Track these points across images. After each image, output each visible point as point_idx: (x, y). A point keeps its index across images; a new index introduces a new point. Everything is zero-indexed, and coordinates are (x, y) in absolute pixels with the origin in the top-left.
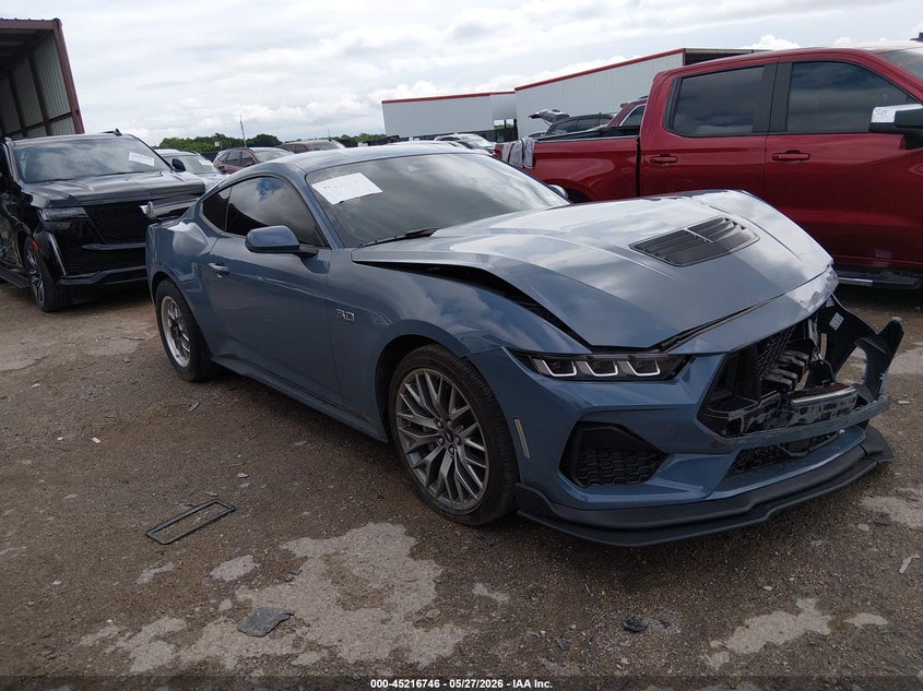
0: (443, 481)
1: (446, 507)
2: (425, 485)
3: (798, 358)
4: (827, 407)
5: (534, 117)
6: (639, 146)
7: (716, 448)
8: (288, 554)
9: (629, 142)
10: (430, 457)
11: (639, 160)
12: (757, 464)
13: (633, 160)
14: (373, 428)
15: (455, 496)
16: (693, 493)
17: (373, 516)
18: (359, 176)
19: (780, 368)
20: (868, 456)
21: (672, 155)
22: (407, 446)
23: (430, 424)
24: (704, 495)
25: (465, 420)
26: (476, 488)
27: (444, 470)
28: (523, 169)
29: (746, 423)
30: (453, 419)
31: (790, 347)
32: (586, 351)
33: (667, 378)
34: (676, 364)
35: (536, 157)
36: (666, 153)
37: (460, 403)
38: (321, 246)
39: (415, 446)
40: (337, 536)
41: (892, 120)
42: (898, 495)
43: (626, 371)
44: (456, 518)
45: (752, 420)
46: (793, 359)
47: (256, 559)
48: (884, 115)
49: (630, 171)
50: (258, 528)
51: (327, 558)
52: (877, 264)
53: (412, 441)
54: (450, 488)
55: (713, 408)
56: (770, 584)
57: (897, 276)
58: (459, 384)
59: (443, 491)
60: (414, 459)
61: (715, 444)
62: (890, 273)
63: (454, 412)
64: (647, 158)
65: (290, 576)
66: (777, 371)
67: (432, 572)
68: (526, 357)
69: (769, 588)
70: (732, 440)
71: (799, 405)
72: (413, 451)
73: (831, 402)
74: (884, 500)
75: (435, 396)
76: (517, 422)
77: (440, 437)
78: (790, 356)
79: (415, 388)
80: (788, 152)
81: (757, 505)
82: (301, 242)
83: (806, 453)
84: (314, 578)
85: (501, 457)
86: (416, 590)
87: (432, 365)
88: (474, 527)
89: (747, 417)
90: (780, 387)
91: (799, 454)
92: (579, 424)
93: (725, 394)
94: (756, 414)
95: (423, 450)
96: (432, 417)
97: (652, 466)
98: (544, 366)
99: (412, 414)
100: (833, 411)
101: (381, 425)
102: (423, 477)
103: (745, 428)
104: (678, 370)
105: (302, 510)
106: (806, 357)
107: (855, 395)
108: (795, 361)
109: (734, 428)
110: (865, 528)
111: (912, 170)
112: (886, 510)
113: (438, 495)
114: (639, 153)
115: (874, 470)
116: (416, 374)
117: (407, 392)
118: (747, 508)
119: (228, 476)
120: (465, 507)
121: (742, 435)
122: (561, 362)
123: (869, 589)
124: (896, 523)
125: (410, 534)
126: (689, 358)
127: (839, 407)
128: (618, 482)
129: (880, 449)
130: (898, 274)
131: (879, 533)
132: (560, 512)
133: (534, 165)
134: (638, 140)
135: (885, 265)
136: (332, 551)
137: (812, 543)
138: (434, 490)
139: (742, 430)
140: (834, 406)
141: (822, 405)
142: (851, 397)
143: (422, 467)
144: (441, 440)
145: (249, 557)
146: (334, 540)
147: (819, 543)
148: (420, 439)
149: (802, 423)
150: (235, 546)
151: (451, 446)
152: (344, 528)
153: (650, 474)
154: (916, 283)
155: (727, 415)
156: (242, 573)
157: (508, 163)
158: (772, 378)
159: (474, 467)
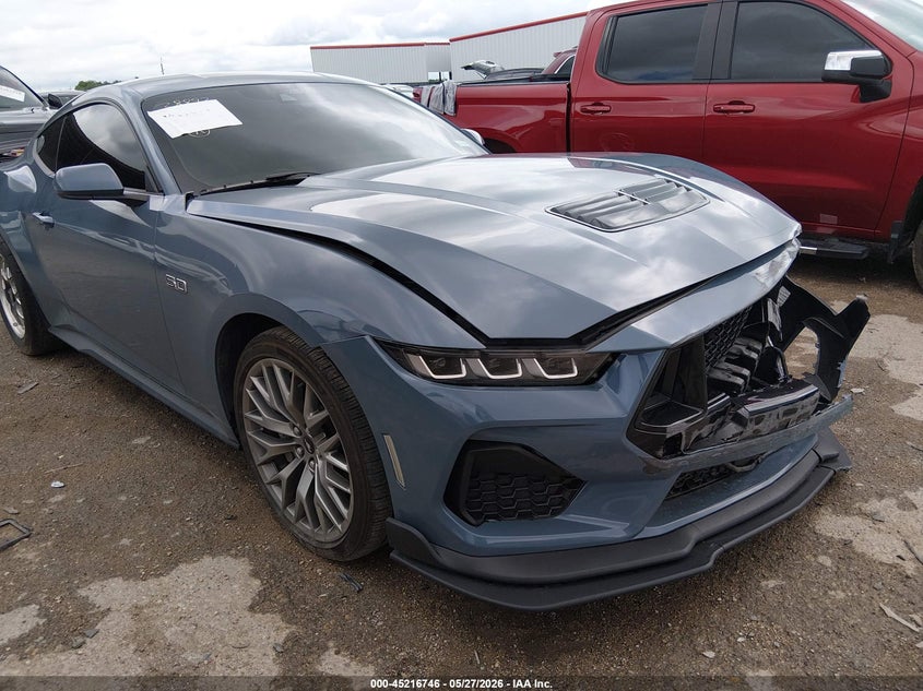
0: (302, 505)
1: (306, 536)
2: (281, 505)
3: (749, 348)
4: (785, 414)
5: (467, 68)
6: (569, 93)
7: (650, 473)
8: (85, 604)
9: (559, 88)
10: (286, 472)
11: (569, 109)
12: (698, 484)
13: (562, 108)
14: (220, 427)
15: (316, 523)
16: (616, 530)
17: (212, 547)
18: (215, 104)
19: (728, 361)
20: (823, 462)
21: (604, 102)
22: (259, 458)
23: (284, 429)
24: (631, 534)
25: (326, 428)
26: (340, 517)
27: (303, 489)
28: (444, 116)
29: (688, 438)
30: (309, 426)
31: (744, 334)
32: (480, 345)
33: (587, 381)
34: (598, 364)
35: (458, 101)
36: (597, 102)
37: (317, 407)
38: (153, 192)
39: (266, 456)
40: (158, 576)
41: (848, 68)
42: (862, 514)
43: (533, 372)
44: (318, 551)
45: (696, 434)
46: (743, 349)
47: (43, 612)
48: (839, 61)
49: (559, 122)
50: (59, 562)
51: (137, 612)
52: (821, 230)
53: (264, 450)
54: (310, 511)
55: (648, 423)
56: (712, 647)
57: (843, 244)
58: (315, 383)
59: (301, 515)
60: (268, 473)
61: (649, 469)
62: (835, 241)
63: (312, 418)
64: (577, 107)
65: (80, 640)
66: (725, 365)
67: (273, 634)
68: (398, 351)
69: (710, 654)
70: (670, 462)
71: (752, 413)
72: (265, 463)
73: (790, 407)
74: (847, 520)
75: (287, 394)
76: (388, 438)
77: (298, 446)
78: (740, 346)
79: (262, 381)
80: (730, 103)
81: (698, 543)
82: (124, 186)
83: (754, 464)
84: (112, 642)
85: (368, 481)
86: (246, 664)
87: (282, 354)
88: (340, 563)
89: (689, 432)
90: (730, 388)
91: (746, 468)
92: (470, 444)
93: (661, 400)
94: (700, 426)
95: (280, 461)
96: (287, 421)
97: (567, 494)
98: (420, 363)
99: (260, 415)
100: (793, 417)
101: (228, 426)
102: (278, 494)
103: (686, 445)
104: (601, 372)
105: (122, 537)
106: (760, 348)
107: (817, 395)
108: (746, 353)
109: (673, 446)
110: (826, 561)
111: (863, 126)
112: (848, 536)
113: (297, 520)
114: (570, 100)
115: (831, 480)
116: (262, 365)
117: (254, 388)
118: (686, 550)
119: (39, 484)
120: (329, 539)
121: (682, 455)
122: (444, 359)
123: (836, 655)
124: (863, 555)
125: (255, 574)
126: (616, 355)
127: (800, 412)
128: (522, 516)
129: (835, 453)
130: (844, 241)
131: (843, 569)
132: (445, 557)
133: (456, 111)
134: (569, 86)
135: (830, 231)
136: (145, 600)
137: (764, 583)
138: (292, 512)
139: (682, 448)
140: (794, 411)
141: (781, 411)
142: (812, 399)
143: (278, 482)
144: (299, 450)
145: (34, 608)
146: (152, 583)
147: (772, 583)
148: (272, 446)
149: (757, 434)
150: (19, 590)
151: (312, 459)
152: (171, 563)
153: (563, 505)
154: (864, 252)
155: (665, 430)
156: (17, 634)
157: (427, 107)
158: (719, 375)
159: (338, 491)
